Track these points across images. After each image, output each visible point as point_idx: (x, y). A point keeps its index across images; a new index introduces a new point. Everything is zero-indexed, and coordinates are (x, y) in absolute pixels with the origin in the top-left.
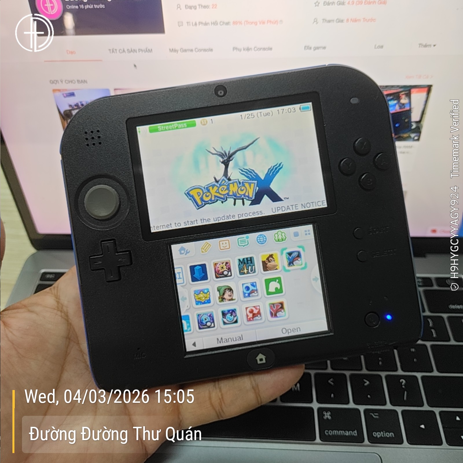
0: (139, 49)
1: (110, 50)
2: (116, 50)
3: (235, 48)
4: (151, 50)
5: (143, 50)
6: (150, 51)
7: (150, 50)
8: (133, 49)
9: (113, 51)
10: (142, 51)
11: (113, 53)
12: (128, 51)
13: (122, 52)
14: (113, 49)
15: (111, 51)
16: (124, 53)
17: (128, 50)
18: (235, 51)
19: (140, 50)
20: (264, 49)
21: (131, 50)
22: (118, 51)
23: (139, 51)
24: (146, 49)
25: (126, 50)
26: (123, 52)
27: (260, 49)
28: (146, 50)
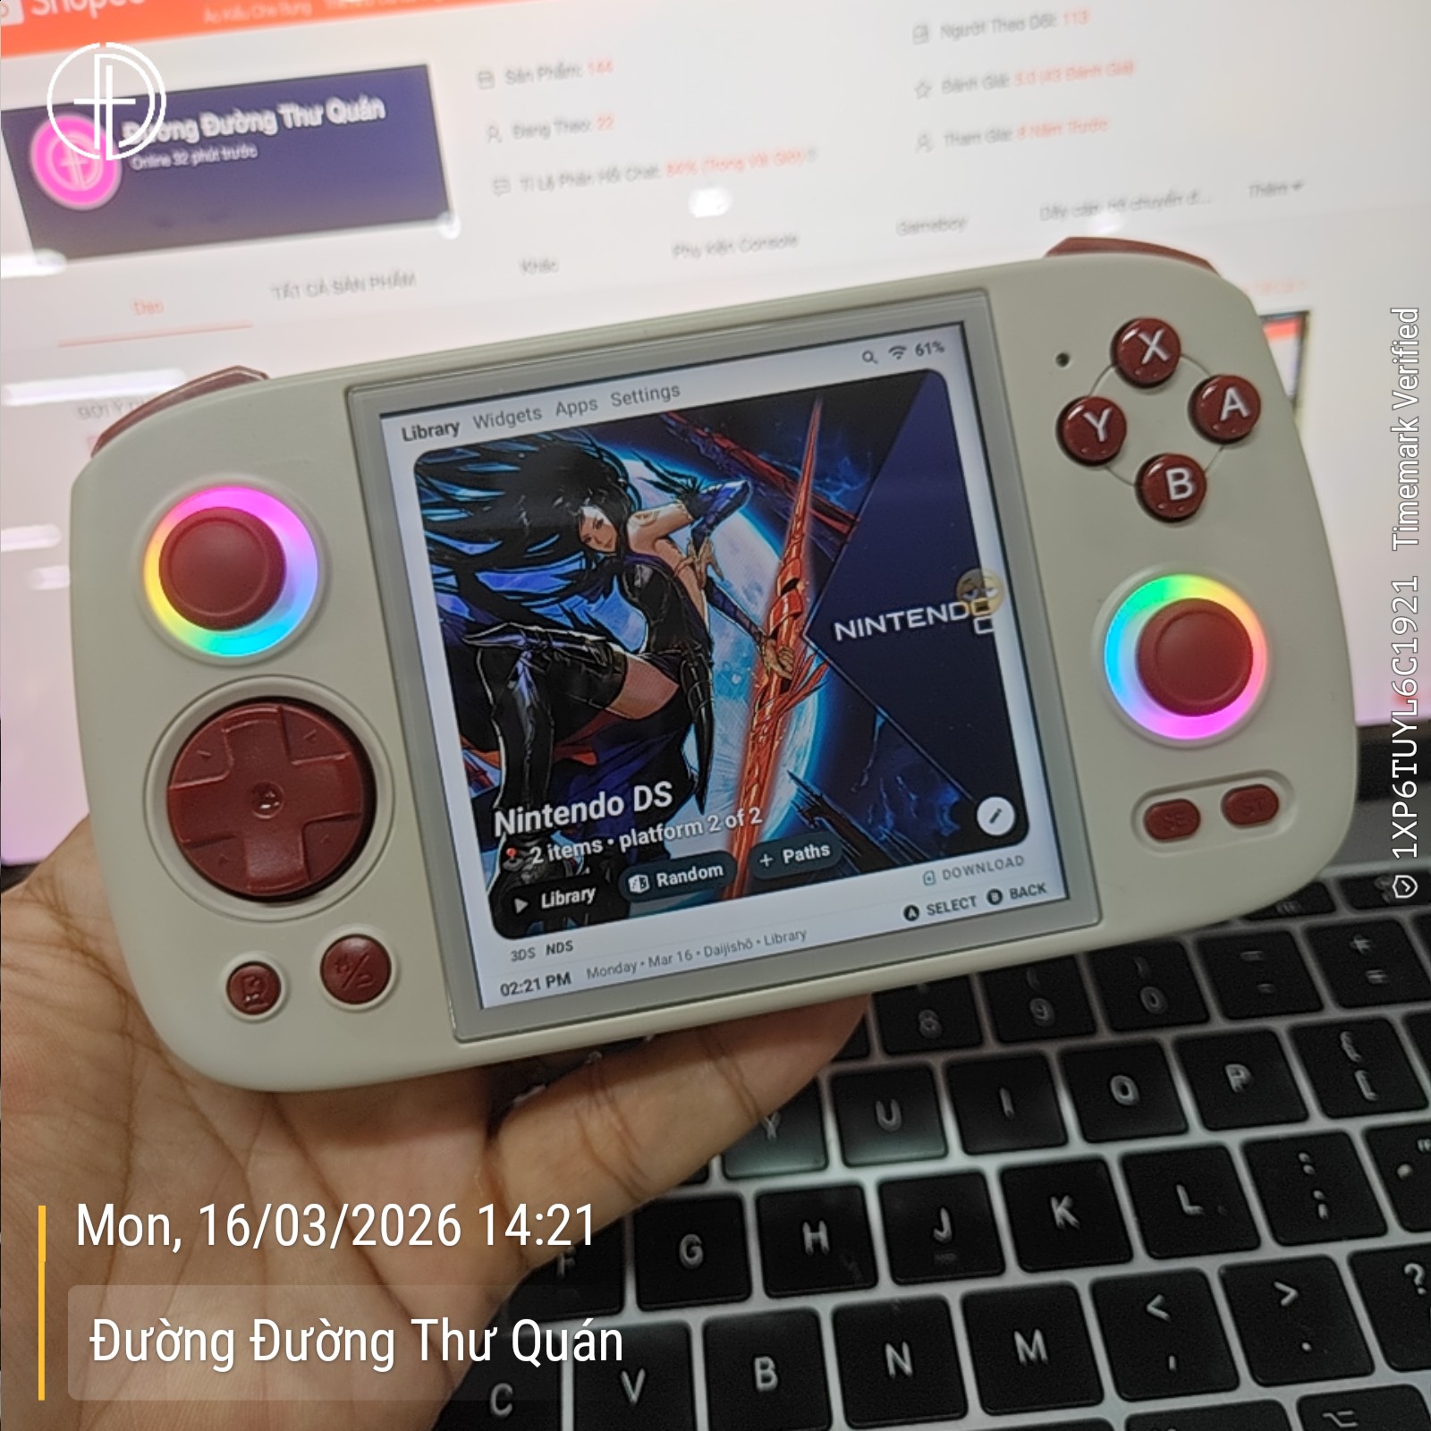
0: (372, 279)
3: (679, 249)
6: (407, 280)
8: (352, 279)
9: (287, 291)
10: (383, 284)
11: (288, 299)
12: (336, 288)
13: (316, 294)
14: (287, 286)
16: (324, 295)
17: (335, 283)
18: (681, 256)
19: (375, 282)
20: (773, 243)
21: (347, 284)
22: (301, 290)
23: (373, 285)
25: (328, 283)
27: (758, 244)
28: (395, 280)
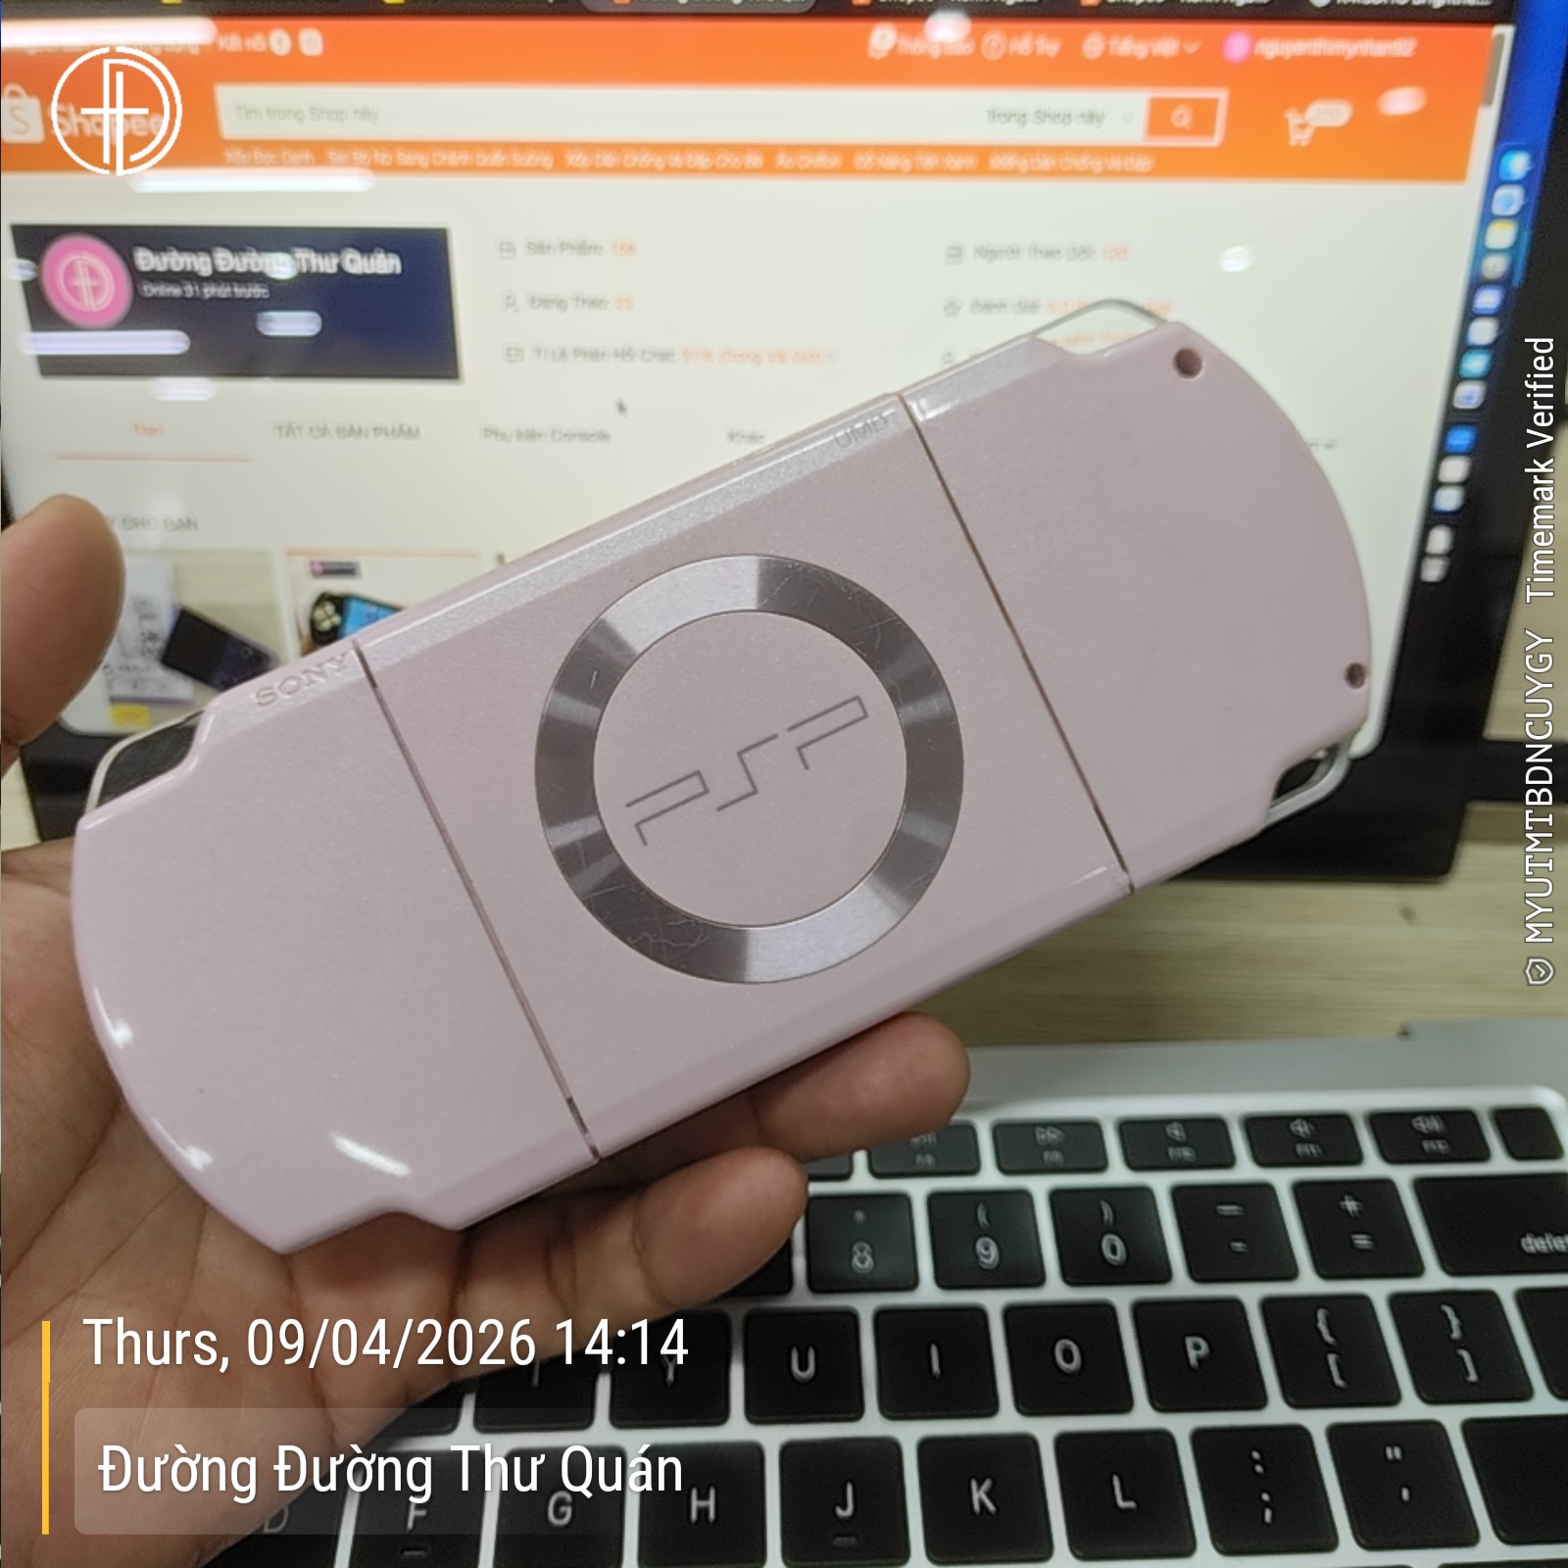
1: (280, 428)
2: (299, 428)
4: (418, 431)
5: (390, 430)
7: (414, 428)
15: (284, 432)
24: (401, 427)
26: (323, 434)
